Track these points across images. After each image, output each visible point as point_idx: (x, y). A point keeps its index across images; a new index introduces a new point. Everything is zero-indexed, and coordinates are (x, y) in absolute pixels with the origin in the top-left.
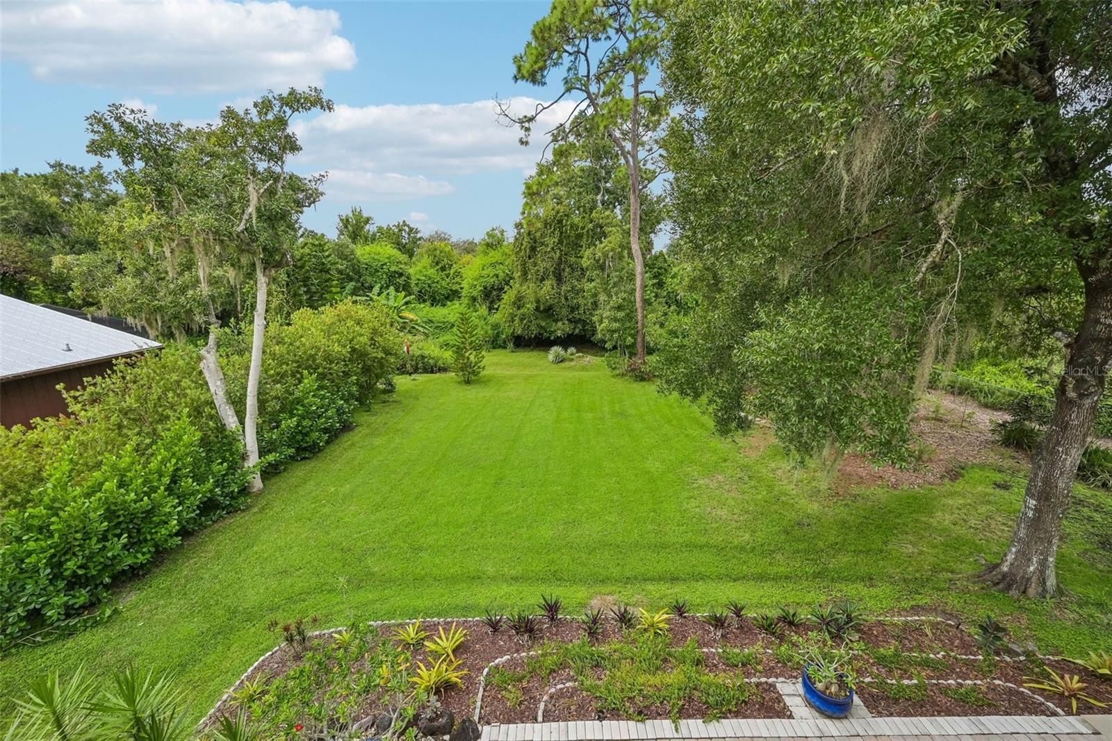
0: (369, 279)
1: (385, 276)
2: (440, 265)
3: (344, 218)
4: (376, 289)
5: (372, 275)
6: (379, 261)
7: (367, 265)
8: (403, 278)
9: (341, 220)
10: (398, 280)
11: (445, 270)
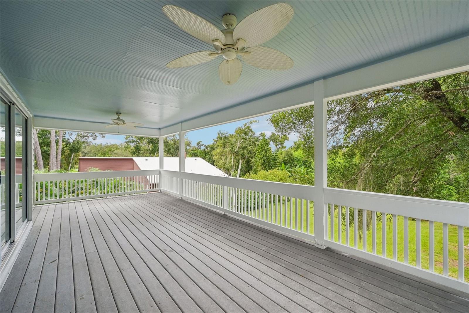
0: (296, 163)
1: (301, 162)
2: (332, 158)
3: (295, 142)
4: (298, 166)
5: (297, 161)
6: (301, 156)
7: (296, 158)
8: (308, 163)
9: (294, 143)
10: (306, 163)
11: (334, 160)
